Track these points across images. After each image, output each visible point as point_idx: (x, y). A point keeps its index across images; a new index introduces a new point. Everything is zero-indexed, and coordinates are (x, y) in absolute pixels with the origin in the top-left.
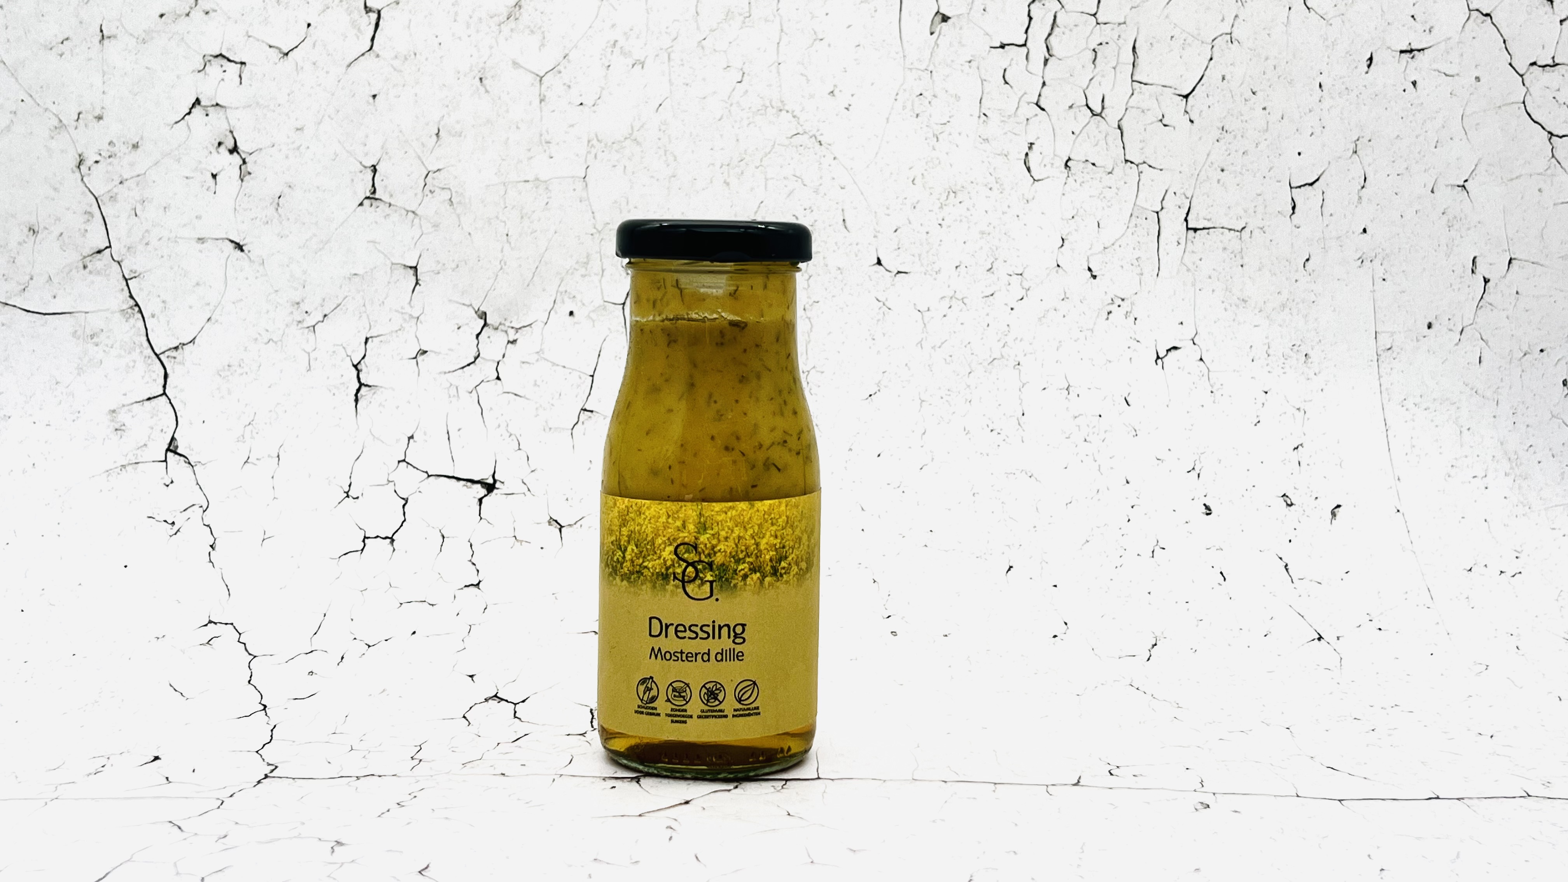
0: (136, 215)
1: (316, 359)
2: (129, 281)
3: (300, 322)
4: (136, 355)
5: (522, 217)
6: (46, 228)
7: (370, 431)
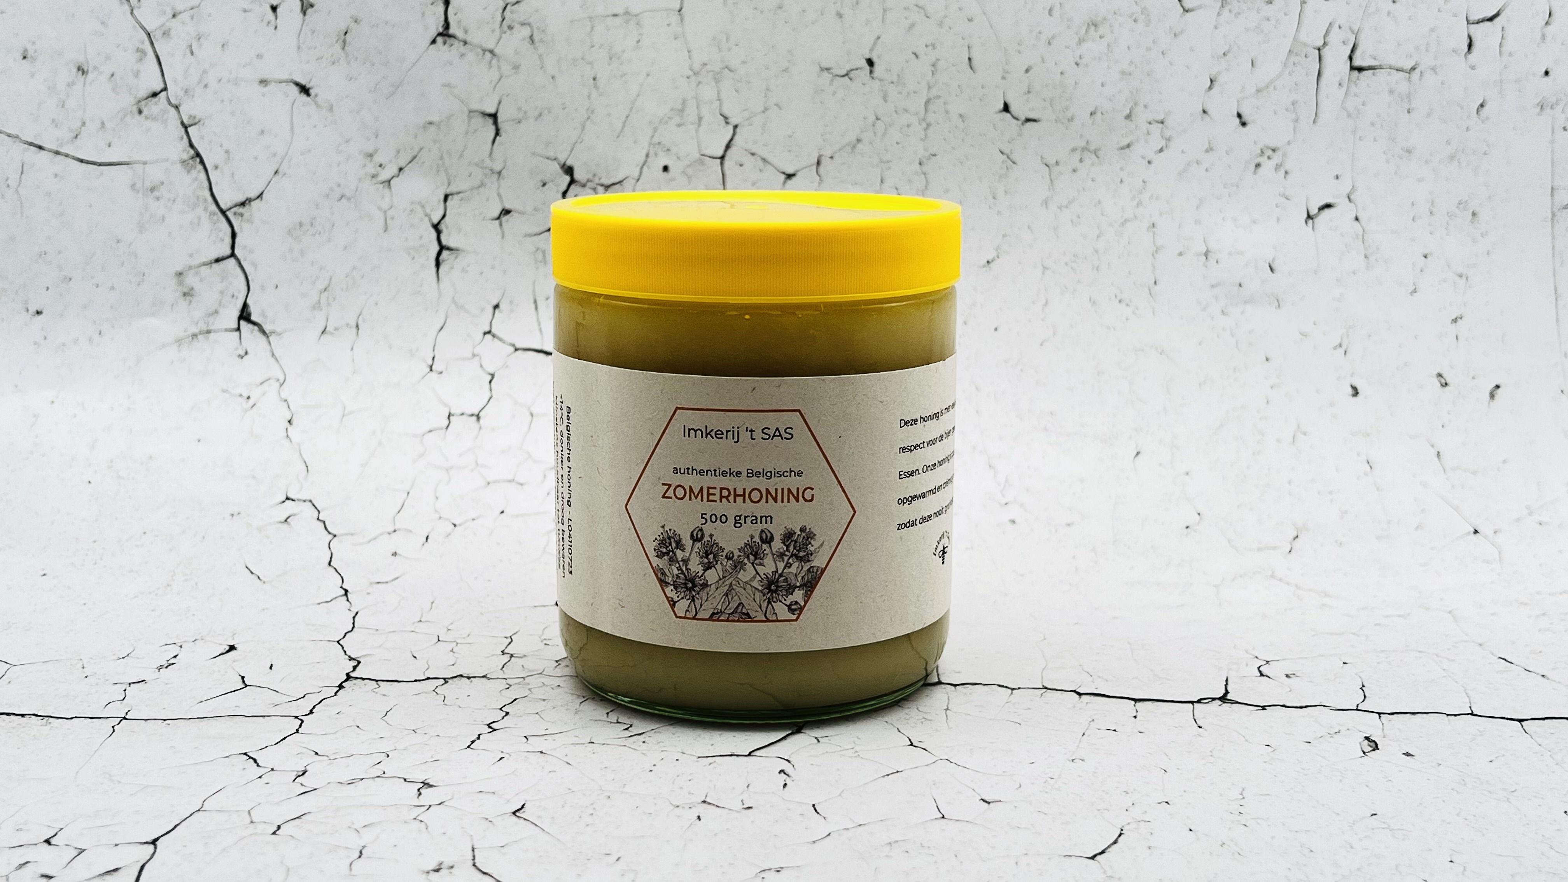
0: (192, 53)
1: (393, 218)
2: (189, 129)
3: (373, 176)
4: (200, 211)
5: (611, 59)
6: (95, 68)
7: (453, 298)
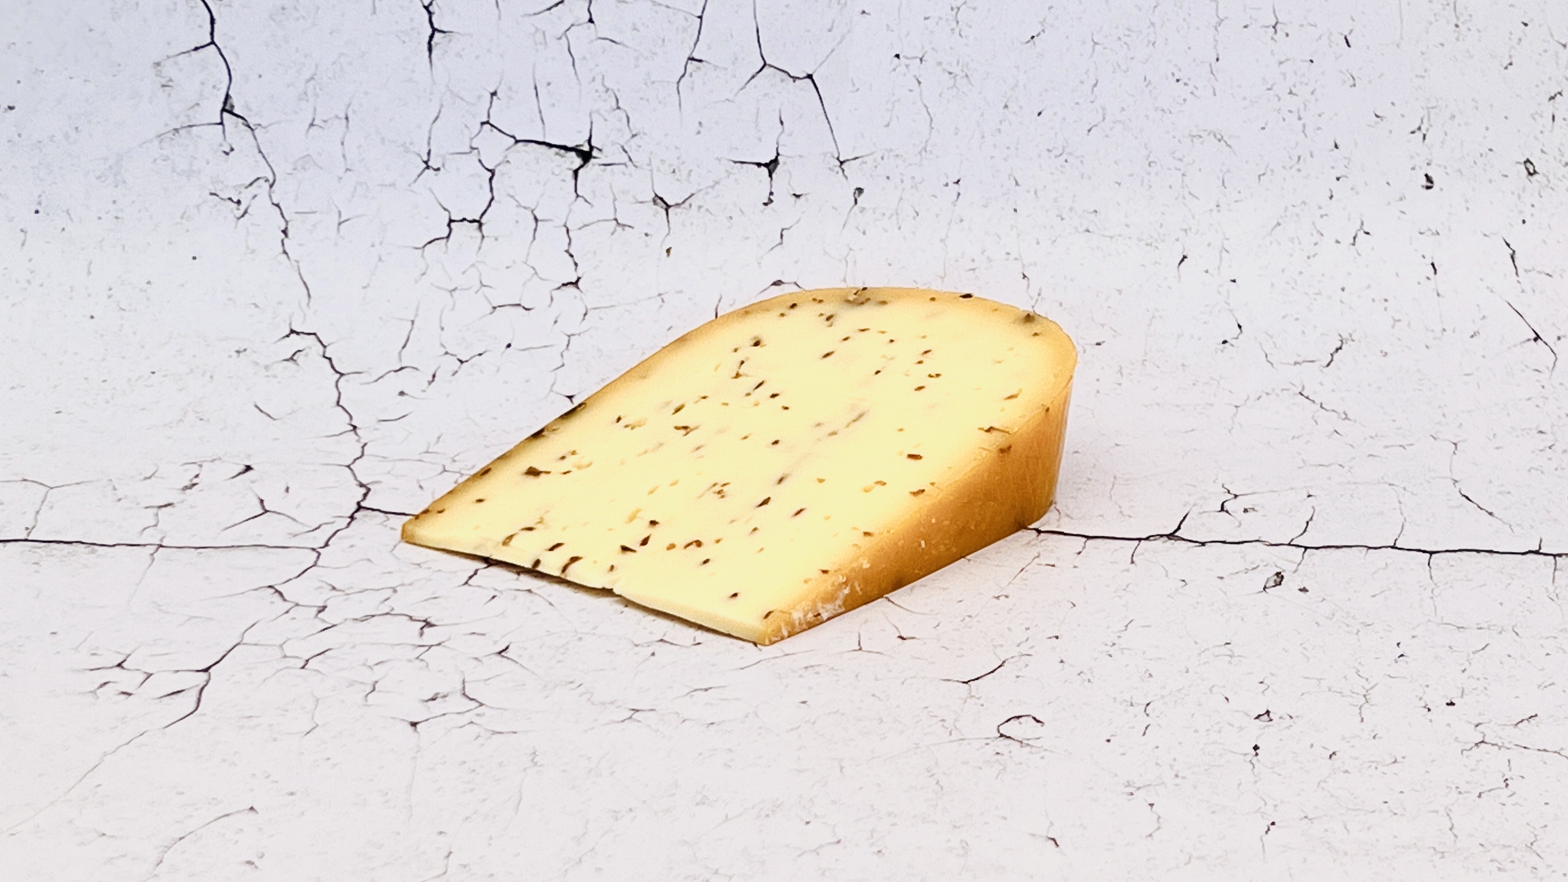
7: (447, 86)
